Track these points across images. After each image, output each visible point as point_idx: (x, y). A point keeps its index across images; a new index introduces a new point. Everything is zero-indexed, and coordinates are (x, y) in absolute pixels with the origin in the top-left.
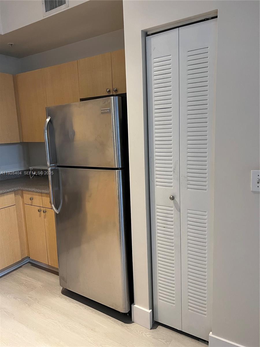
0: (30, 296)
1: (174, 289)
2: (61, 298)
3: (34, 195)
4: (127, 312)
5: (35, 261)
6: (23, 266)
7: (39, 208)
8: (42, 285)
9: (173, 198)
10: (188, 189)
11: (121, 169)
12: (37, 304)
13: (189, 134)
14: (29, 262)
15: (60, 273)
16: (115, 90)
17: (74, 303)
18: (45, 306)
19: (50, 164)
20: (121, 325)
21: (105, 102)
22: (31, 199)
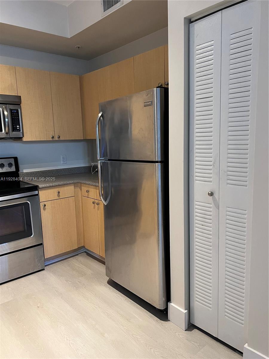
0: (79, 281)
1: (211, 292)
2: (106, 287)
3: (90, 188)
4: (163, 309)
5: (90, 251)
6: (80, 254)
7: (93, 200)
8: (91, 273)
9: (211, 194)
10: (228, 185)
11: (161, 162)
12: (84, 288)
13: (230, 124)
14: (85, 252)
15: (106, 263)
16: (166, 84)
17: (116, 293)
18: (90, 291)
19: (100, 158)
20: (156, 321)
21: (148, 95)
22: (88, 191)
